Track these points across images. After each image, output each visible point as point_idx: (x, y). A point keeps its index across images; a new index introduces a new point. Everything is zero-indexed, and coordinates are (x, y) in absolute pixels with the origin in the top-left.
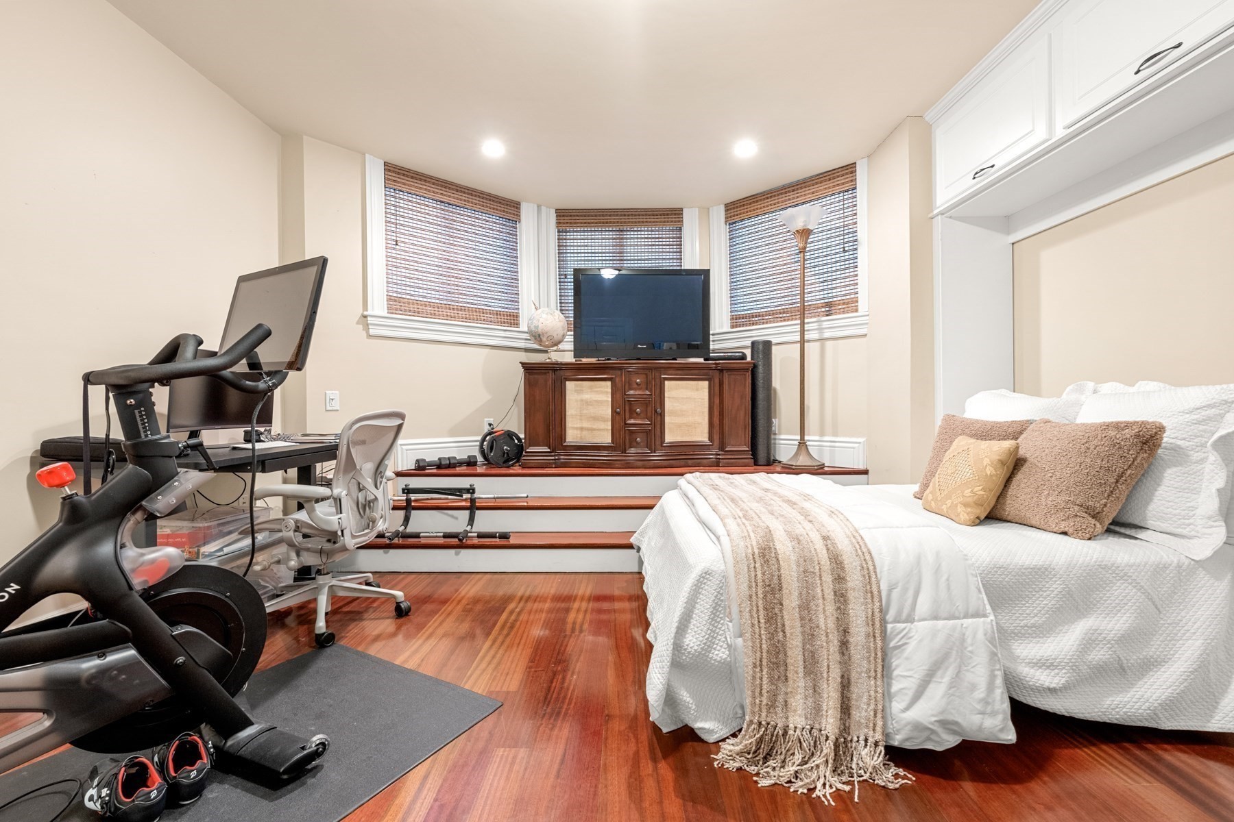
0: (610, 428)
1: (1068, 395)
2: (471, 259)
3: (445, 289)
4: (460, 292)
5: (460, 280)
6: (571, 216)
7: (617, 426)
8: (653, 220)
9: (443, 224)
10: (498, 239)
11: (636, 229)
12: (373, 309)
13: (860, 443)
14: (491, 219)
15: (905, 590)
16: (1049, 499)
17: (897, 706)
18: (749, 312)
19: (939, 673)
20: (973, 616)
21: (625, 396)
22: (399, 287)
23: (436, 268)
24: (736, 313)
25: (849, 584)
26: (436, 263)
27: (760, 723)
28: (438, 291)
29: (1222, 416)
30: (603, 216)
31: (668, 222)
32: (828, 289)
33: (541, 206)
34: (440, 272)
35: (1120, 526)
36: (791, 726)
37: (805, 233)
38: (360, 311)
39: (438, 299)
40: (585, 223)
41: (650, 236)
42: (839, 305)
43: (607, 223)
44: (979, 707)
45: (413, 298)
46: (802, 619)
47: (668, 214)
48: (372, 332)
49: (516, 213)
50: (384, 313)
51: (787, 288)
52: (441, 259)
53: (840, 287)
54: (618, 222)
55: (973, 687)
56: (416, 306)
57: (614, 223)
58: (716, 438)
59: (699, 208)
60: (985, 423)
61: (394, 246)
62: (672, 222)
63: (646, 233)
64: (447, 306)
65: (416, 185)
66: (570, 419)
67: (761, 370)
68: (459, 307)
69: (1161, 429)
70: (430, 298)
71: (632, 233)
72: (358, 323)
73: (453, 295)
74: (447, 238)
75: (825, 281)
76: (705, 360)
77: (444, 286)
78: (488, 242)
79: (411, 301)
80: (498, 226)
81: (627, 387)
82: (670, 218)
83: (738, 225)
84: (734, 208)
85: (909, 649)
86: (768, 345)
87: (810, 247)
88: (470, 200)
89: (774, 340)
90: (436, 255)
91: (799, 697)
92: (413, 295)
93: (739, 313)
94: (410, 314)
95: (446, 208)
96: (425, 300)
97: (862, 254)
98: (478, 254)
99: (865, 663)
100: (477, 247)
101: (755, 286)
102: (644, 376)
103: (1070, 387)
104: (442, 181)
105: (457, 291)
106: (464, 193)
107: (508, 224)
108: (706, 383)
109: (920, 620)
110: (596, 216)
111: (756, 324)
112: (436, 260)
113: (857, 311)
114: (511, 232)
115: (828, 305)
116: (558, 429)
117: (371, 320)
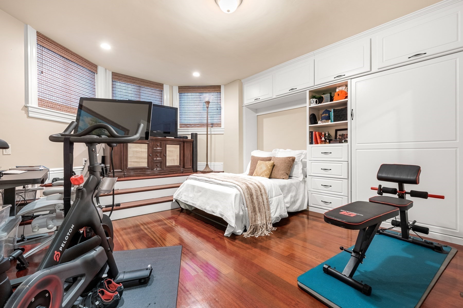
0: (147, 161)
1: (273, 151)
2: (76, 86)
3: (65, 98)
4: (72, 100)
5: (71, 95)
6: (119, 76)
7: (150, 160)
8: (153, 86)
9: (64, 68)
10: (88, 79)
11: (146, 87)
12: (31, 104)
13: (222, 164)
14: (85, 70)
15: (271, 192)
16: (281, 172)
17: (272, 215)
18: (186, 123)
19: (278, 206)
20: (280, 195)
21: (153, 150)
22: (43, 94)
23: (61, 88)
24: (182, 123)
25: (262, 192)
26: (61, 86)
27: (253, 225)
28: (62, 99)
29: (301, 156)
30: (133, 79)
31: (158, 88)
32: (212, 120)
33: (106, 69)
34: (63, 90)
35: (290, 177)
36: (259, 224)
37: (208, 103)
38: (23, 104)
39: (62, 102)
40: (125, 81)
41: (151, 91)
42: (215, 124)
43: (135, 83)
44: (284, 211)
45: (50, 100)
46: (257, 201)
47: (158, 85)
48: (31, 115)
49: (96, 70)
50: (37, 106)
51: (200, 117)
52: (63, 84)
53: (216, 120)
54: (139, 83)
55: (283, 208)
56: (51, 105)
57: (138, 83)
58: (182, 164)
59: (169, 85)
60: (262, 158)
61: (40, 74)
62: (160, 88)
63: (150, 90)
64: (66, 106)
65: (53, 47)
66: (129, 158)
67: (194, 142)
68: (71, 108)
69: (295, 158)
70: (58, 101)
71: (144, 89)
72: (22, 110)
73: (69, 102)
74: (66, 75)
75: (211, 117)
76: (175, 138)
77: (65, 97)
78: (83, 80)
79: (48, 102)
80: (87, 73)
81: (154, 146)
82: (159, 86)
83: (183, 94)
84: (182, 88)
85: (273, 204)
86: (196, 134)
87: (210, 106)
88: (77, 60)
89: (198, 133)
90: (61, 82)
91: (259, 217)
92: (50, 99)
93: (183, 123)
94: (49, 108)
95: (65, 61)
96: (56, 102)
97: (223, 111)
98: (79, 84)
99: (267, 208)
100: (79, 81)
101: (189, 115)
102: (160, 143)
103: (274, 150)
104: (65, 48)
105: (70, 100)
106: (75, 56)
107: (91, 73)
108: (179, 146)
109: (273, 197)
110: (130, 79)
111: (189, 127)
112: (61, 84)
113: (220, 127)
114: (93, 77)
115: (212, 124)
116: (125, 163)
117: (30, 109)
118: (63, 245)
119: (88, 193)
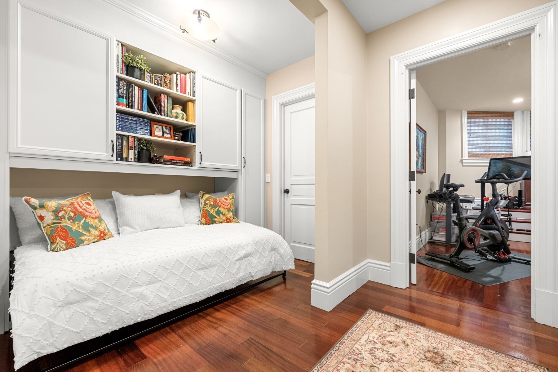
2: (494, 136)
5: (490, 144)
9: (484, 126)
10: (504, 127)
12: (465, 158)
22: (471, 149)
33: (524, 111)
34: (483, 143)
38: (460, 158)
39: (483, 152)
48: (464, 164)
49: (512, 116)
52: (484, 138)
56: (476, 155)
61: (470, 136)
64: (486, 154)
65: (477, 116)
68: (490, 154)
72: (460, 162)
77: (485, 147)
78: (500, 129)
80: (504, 122)
88: (495, 116)
92: (475, 152)
94: (474, 158)
96: (479, 152)
98: (497, 134)
104: (485, 112)
105: (489, 148)
106: (492, 114)
107: (508, 121)
114: (510, 123)
117: (464, 161)
118: (480, 222)
119: (492, 206)
